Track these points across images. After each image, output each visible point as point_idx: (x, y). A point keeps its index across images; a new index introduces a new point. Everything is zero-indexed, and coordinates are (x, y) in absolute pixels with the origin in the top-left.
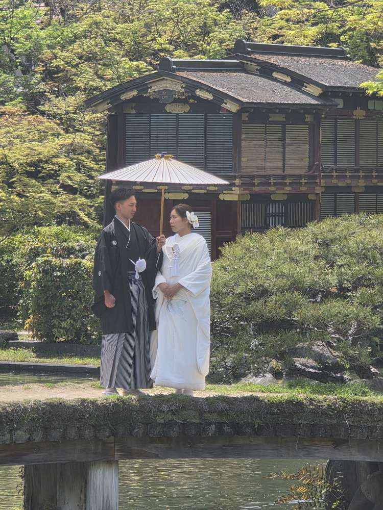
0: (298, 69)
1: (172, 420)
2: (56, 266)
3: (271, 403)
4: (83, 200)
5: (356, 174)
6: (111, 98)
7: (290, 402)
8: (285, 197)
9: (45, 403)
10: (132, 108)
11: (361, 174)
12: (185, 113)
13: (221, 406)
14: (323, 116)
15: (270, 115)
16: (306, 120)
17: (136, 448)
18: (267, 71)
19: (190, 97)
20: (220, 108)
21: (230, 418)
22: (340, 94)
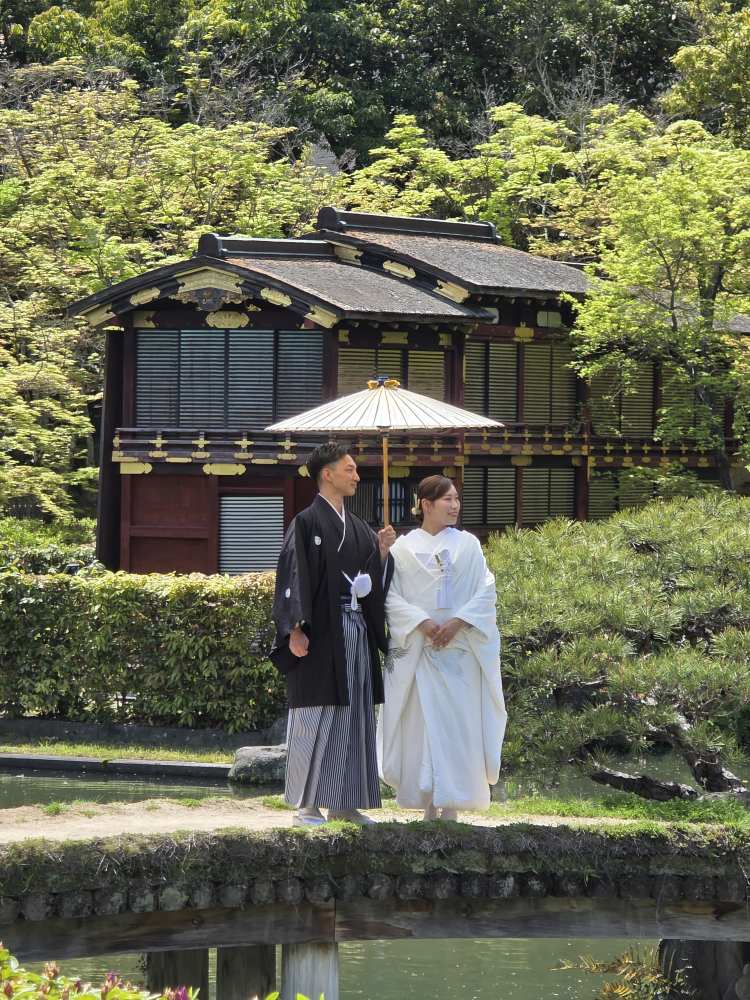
0: (427, 258)
1: (439, 869)
2: (27, 588)
3: (612, 838)
4: (48, 475)
5: (519, 435)
6: (113, 303)
7: (644, 836)
8: (407, 473)
9: (215, 837)
10: (148, 320)
11: (527, 435)
12: (240, 328)
13: (525, 842)
14: (467, 336)
15: (384, 334)
16: (441, 343)
17: (372, 919)
18: (373, 259)
19: (249, 302)
20: (303, 320)
21: (539, 865)
22: (497, 300)
